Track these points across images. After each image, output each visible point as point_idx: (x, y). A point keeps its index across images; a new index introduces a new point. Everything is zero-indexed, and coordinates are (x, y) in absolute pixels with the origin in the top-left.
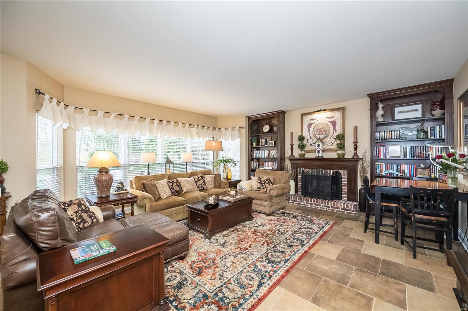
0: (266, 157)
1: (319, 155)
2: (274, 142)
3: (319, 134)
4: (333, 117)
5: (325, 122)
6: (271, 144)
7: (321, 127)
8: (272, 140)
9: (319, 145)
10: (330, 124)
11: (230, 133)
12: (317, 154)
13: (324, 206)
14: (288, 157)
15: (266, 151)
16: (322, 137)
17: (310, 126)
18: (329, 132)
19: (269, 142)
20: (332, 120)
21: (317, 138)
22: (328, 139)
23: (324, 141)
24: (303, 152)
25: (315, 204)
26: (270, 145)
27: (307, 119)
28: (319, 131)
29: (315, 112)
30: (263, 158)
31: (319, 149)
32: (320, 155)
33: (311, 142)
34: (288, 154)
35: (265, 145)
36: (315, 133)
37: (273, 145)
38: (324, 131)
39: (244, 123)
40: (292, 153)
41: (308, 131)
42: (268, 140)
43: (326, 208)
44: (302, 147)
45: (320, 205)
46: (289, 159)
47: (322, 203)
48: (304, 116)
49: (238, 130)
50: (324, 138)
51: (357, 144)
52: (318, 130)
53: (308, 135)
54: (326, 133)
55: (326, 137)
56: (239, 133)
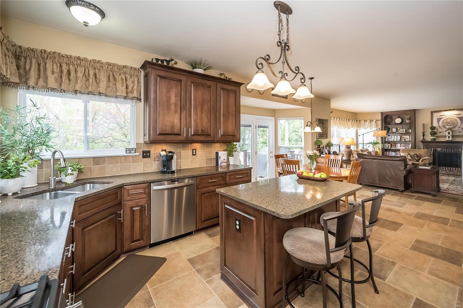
0: (398, 141)
1: (449, 139)
2: (405, 130)
3: (448, 125)
4: (460, 114)
5: (454, 117)
6: (402, 132)
7: (449, 121)
8: (402, 129)
9: (449, 133)
10: (457, 119)
11: (369, 124)
12: (447, 139)
13: (457, 172)
14: (421, 140)
15: (398, 136)
16: (451, 127)
17: (439, 120)
18: (458, 124)
19: (400, 130)
20: (459, 116)
21: (446, 128)
22: (456, 129)
23: (453, 130)
24: (435, 137)
25: (449, 171)
26: (401, 132)
27: (436, 116)
28: (448, 123)
29: (445, 111)
30: (395, 141)
31: (449, 135)
32: (450, 139)
33: (440, 130)
34: (420, 138)
35: (397, 132)
36: (444, 124)
37: (405, 132)
38: (452, 123)
39: (379, 117)
40: (424, 138)
41: (438, 123)
42: (398, 129)
43: (458, 173)
44: (433, 134)
45: (453, 171)
46: (421, 142)
47: (455, 170)
48: (434, 113)
49: (375, 122)
50: (452, 128)
52: (447, 123)
53: (438, 126)
54: (454, 125)
55: (455, 127)
56: (376, 124)
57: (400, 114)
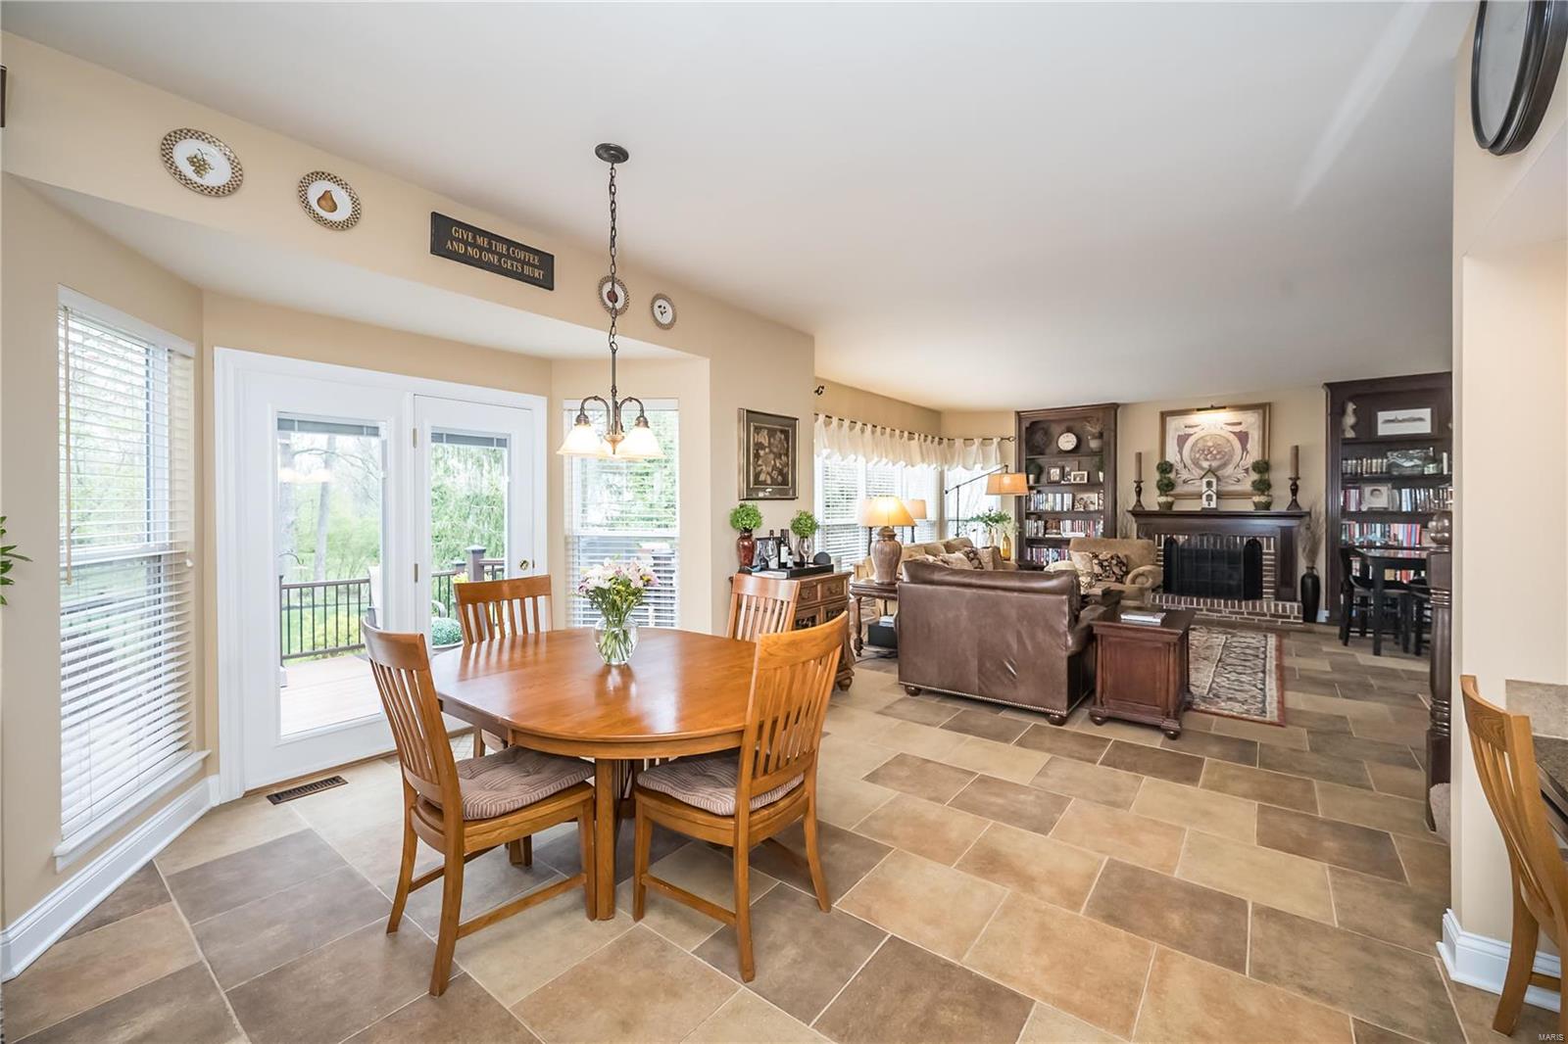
0: (1065, 510)
1: (1209, 504)
2: (1086, 473)
3: (1207, 460)
4: (1240, 424)
5: (1222, 433)
6: (1078, 479)
7: (1210, 444)
8: (1079, 470)
9: (1209, 484)
10: (1232, 437)
11: (978, 449)
12: (1205, 504)
13: (1230, 612)
14: (1130, 509)
15: (1065, 495)
16: (1215, 464)
17: (1182, 440)
18: (1232, 456)
19: (1073, 474)
20: (1237, 429)
21: (1202, 468)
22: (1229, 470)
23: (1219, 473)
24: (1170, 499)
25: (1208, 610)
26: (1075, 480)
27: (1175, 425)
28: (1206, 452)
29: (1199, 410)
30: (1058, 513)
31: (1209, 492)
32: (1213, 505)
33: (1185, 475)
34: (1127, 500)
35: (1063, 482)
36: (1197, 456)
37: (1086, 481)
38: (1219, 453)
39: (1011, 429)
40: (1139, 501)
41: (1179, 452)
42: (1067, 469)
43: (1234, 616)
44: (1166, 487)
45: (1220, 612)
46: (1133, 514)
47: (1226, 606)
48: (1168, 419)
49: (999, 443)
50: (1220, 467)
51: (1298, 482)
52: (1203, 451)
53: (1179, 461)
54: (1224, 456)
55: (1224, 465)
56: (1000, 451)
57: (1073, 418)
